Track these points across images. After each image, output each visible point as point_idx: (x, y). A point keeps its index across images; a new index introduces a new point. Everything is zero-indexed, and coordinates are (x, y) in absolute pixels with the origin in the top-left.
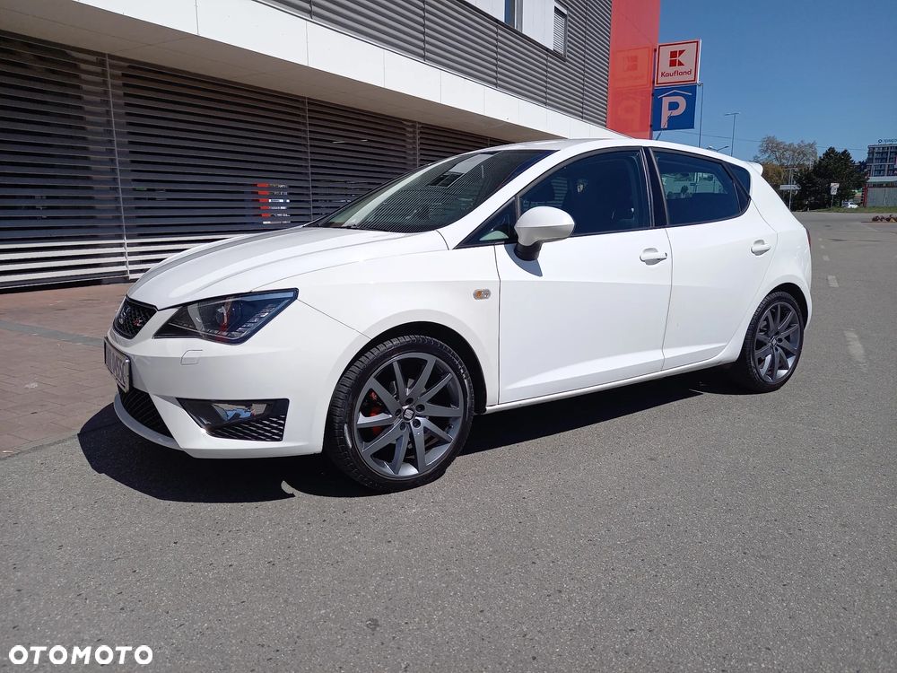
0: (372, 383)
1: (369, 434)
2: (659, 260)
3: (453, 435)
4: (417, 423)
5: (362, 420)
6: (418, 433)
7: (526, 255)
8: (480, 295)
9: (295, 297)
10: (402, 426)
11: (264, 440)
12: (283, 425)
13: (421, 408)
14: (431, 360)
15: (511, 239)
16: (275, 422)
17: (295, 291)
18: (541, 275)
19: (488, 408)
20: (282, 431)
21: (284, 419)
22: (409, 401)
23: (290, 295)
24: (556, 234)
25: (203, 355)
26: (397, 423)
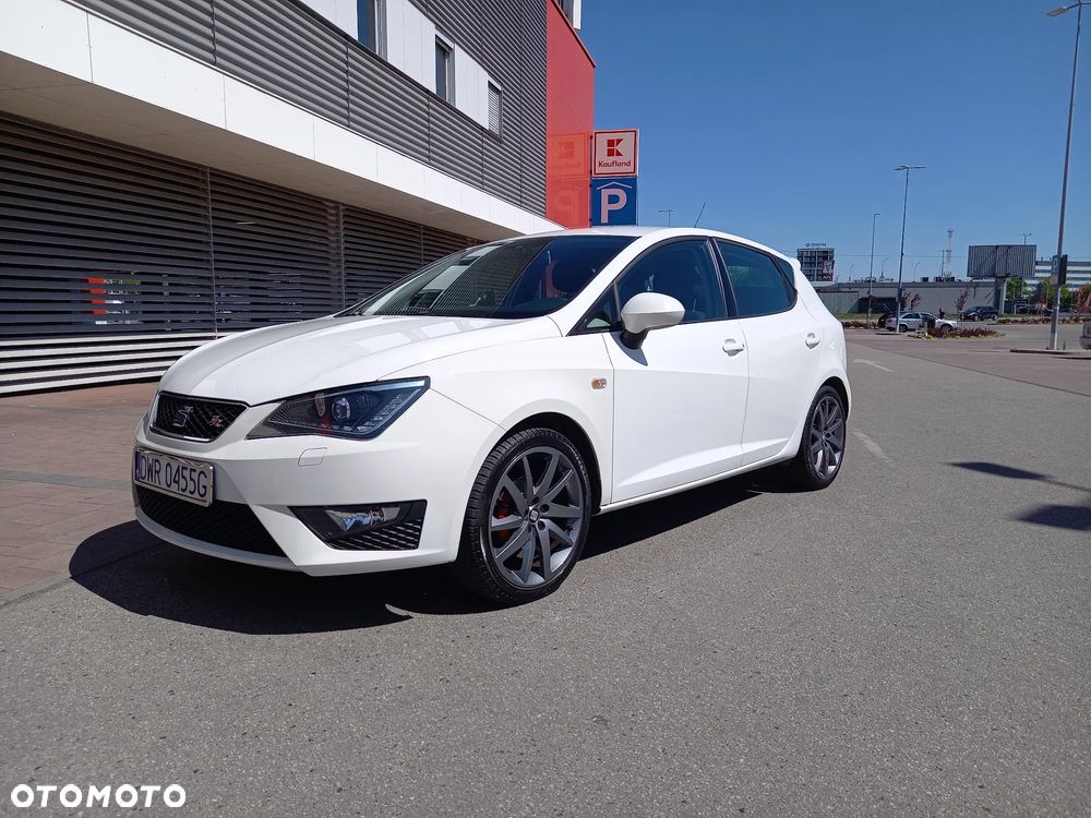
0: (505, 481)
1: (501, 538)
2: (738, 351)
3: (574, 537)
4: (542, 525)
5: (495, 523)
6: (543, 534)
7: (631, 343)
8: (598, 384)
9: (427, 386)
10: (530, 528)
11: (397, 549)
12: (420, 531)
13: (545, 508)
14: (556, 454)
15: (616, 327)
16: (411, 528)
17: (427, 379)
18: (647, 365)
19: (602, 508)
20: (418, 537)
21: (421, 524)
22: (536, 500)
23: (421, 383)
24: (665, 321)
25: (329, 453)
26: (525, 524)
